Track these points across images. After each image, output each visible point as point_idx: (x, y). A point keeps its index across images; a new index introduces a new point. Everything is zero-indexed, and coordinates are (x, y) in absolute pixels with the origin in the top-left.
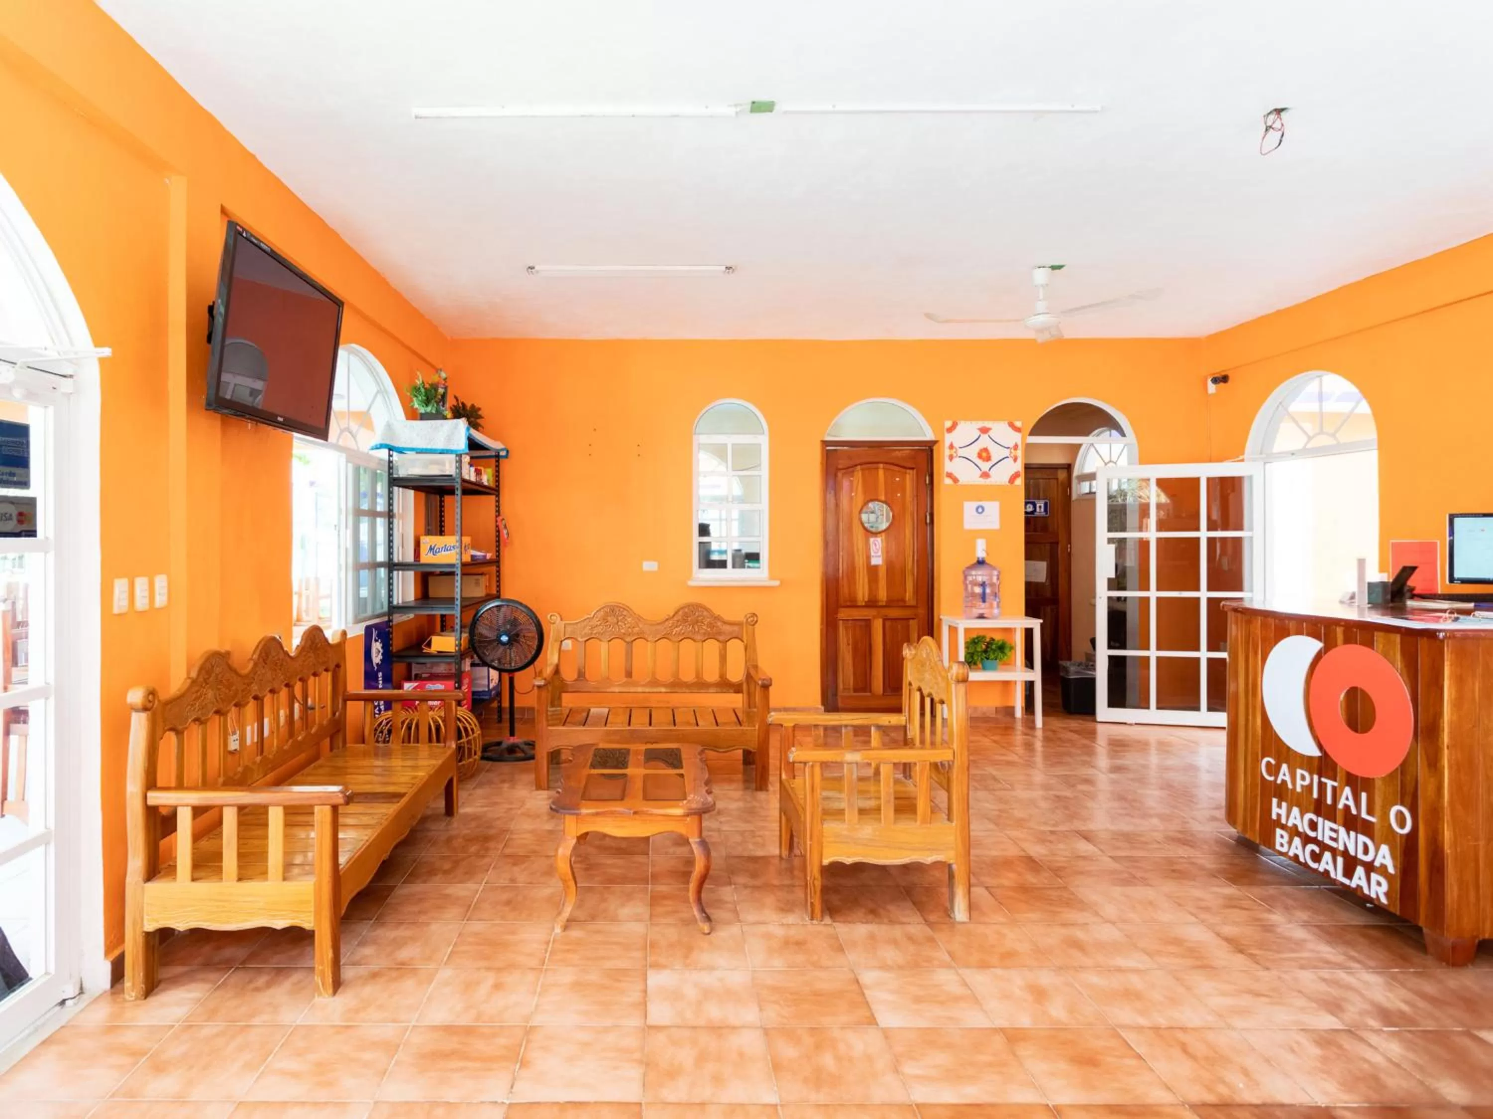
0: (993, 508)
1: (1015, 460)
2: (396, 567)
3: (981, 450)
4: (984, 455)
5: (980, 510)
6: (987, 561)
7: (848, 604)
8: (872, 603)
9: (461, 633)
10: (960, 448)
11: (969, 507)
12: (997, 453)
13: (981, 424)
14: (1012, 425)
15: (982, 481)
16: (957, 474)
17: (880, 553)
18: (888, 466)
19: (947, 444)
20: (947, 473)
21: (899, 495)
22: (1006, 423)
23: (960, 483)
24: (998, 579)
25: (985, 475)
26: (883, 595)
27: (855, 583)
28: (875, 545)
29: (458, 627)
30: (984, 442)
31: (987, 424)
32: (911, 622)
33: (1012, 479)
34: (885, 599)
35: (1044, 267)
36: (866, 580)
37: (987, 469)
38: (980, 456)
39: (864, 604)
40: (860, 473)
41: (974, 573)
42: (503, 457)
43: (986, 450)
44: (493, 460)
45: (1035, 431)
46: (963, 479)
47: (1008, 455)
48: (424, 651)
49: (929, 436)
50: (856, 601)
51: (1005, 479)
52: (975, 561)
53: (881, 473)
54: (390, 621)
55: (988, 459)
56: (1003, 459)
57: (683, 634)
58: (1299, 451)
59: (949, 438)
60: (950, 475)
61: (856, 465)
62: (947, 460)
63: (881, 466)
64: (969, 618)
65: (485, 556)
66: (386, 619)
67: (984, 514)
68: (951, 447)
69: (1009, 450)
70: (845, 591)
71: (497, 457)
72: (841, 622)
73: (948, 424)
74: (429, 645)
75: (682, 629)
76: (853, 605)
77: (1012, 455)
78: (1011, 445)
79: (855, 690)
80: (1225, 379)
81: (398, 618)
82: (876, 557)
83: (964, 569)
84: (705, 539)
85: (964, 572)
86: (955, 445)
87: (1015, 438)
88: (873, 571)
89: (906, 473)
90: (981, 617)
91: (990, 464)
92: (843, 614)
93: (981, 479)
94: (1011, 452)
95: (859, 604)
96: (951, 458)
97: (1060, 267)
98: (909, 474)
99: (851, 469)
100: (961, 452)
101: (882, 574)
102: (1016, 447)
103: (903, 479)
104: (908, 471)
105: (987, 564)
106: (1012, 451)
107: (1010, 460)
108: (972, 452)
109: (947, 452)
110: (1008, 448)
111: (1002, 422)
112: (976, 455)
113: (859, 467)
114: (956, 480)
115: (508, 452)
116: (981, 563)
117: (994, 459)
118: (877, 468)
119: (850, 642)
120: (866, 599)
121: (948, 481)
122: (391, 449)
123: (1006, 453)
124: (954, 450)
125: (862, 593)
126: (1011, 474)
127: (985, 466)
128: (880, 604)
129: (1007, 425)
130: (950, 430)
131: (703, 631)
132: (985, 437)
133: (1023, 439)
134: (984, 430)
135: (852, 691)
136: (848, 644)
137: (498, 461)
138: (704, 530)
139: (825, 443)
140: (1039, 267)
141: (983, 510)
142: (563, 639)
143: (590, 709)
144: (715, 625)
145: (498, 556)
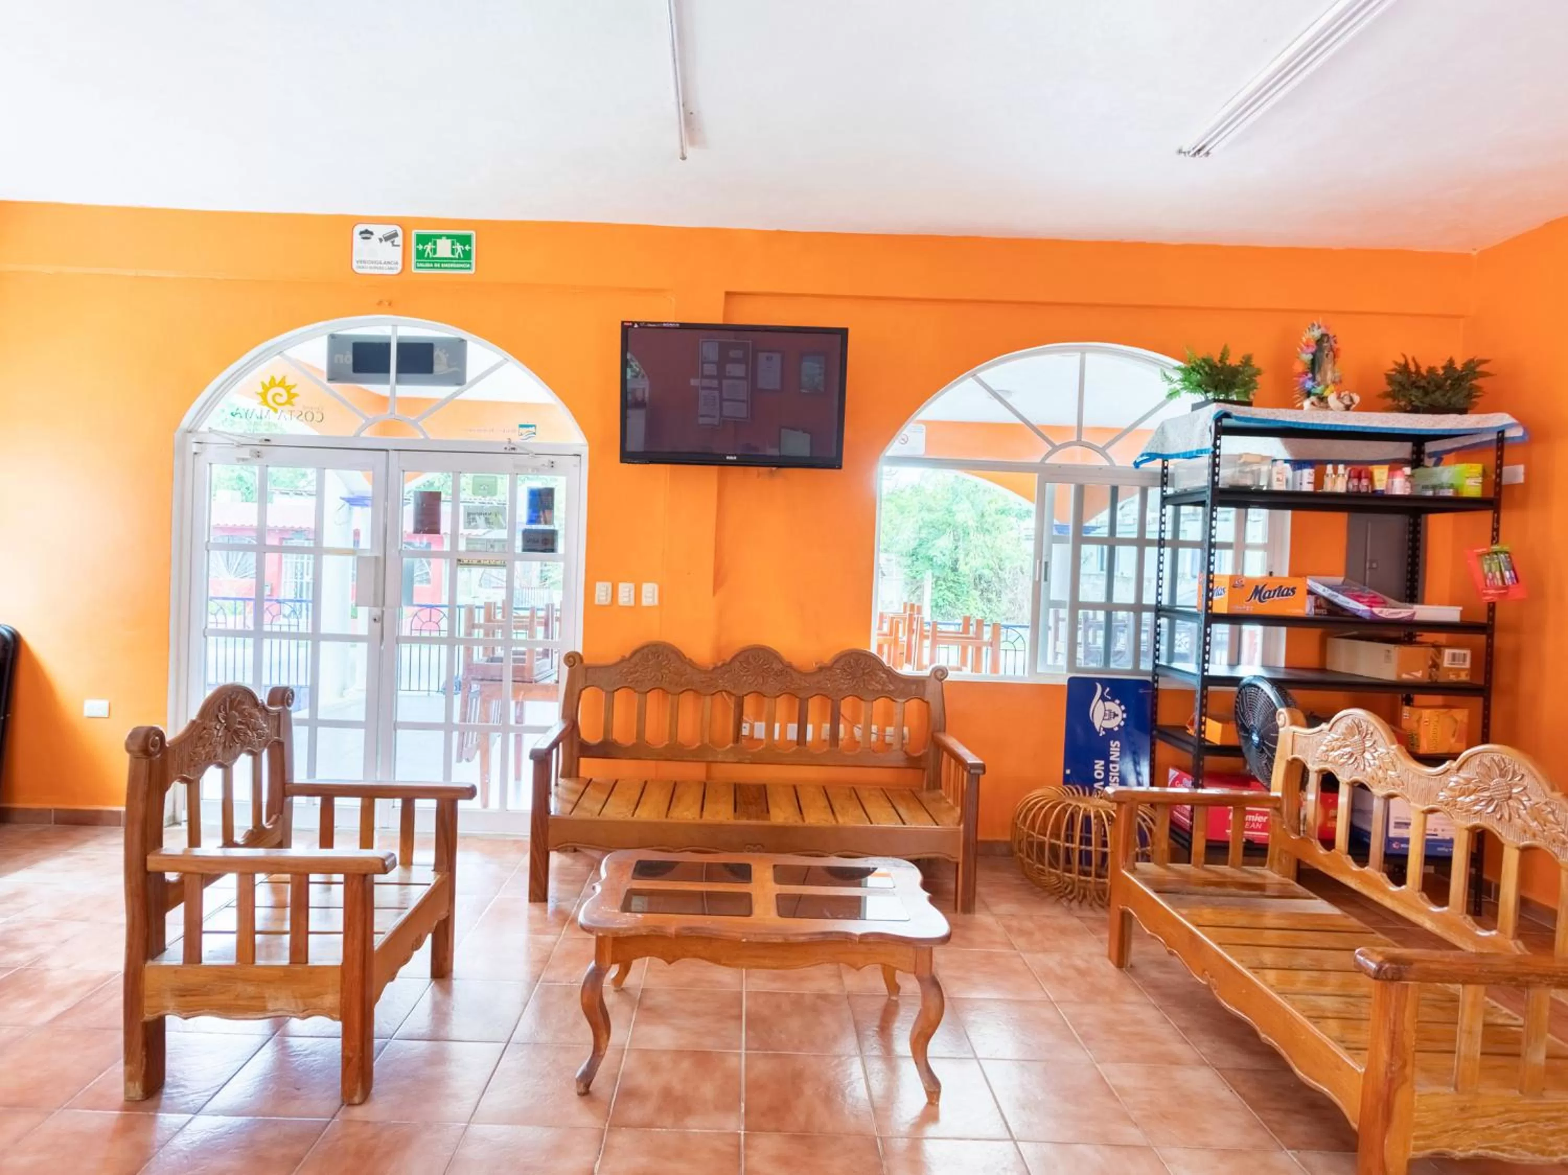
2: (1163, 613)
29: (1197, 705)
48: (1188, 731)
54: (1154, 681)
71: (1501, 438)
122: (1165, 458)
137: (1500, 449)
142: (1290, 757)
143: (1315, 899)
144: (1551, 817)
145: (1492, 618)
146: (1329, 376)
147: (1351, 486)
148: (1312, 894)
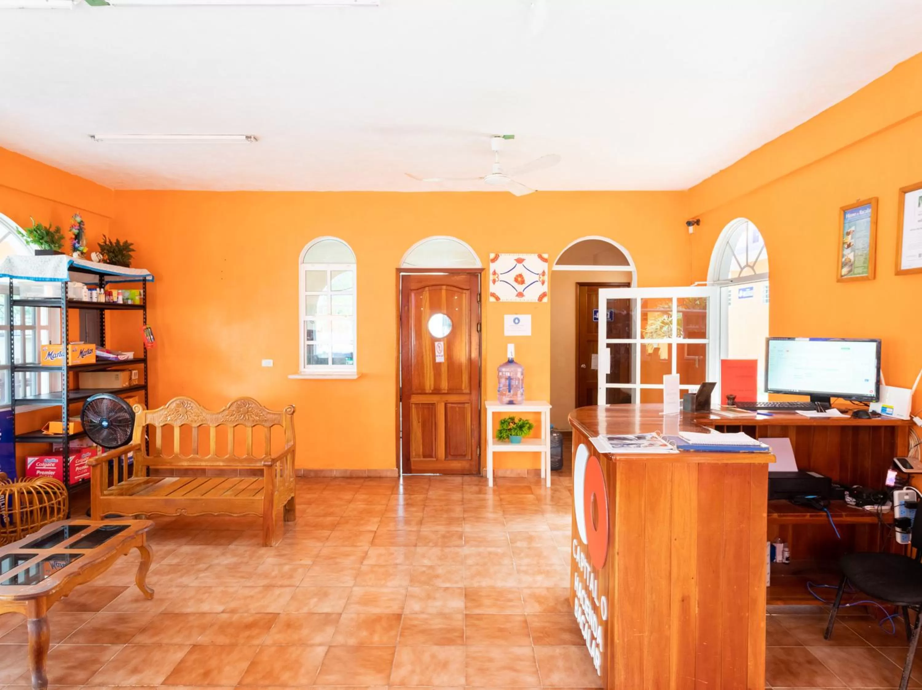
0: (526, 320)
1: (543, 283)
2: (16, 369)
3: (517, 276)
4: (519, 279)
5: (517, 321)
6: (515, 361)
7: (420, 391)
8: (437, 391)
9: (68, 420)
10: (501, 274)
11: (508, 319)
12: (529, 278)
13: (516, 256)
14: (540, 257)
15: (518, 300)
16: (498, 294)
17: (442, 353)
18: (449, 288)
19: (491, 271)
20: (491, 293)
21: (457, 309)
22: (536, 255)
23: (501, 301)
24: (522, 374)
25: (520, 295)
26: (444, 385)
27: (423, 377)
28: (439, 347)
29: (65, 415)
30: (520, 269)
31: (521, 256)
32: (466, 405)
33: (541, 298)
34: (446, 388)
35: (499, 137)
36: (432, 373)
37: (522, 291)
38: (516, 280)
39: (431, 392)
40: (428, 292)
41: (504, 369)
42: (149, 280)
43: (520, 275)
44: (141, 283)
45: (561, 262)
46: (503, 298)
47: (538, 280)
48: (44, 433)
49: (477, 264)
50: (424, 390)
51: (535, 299)
52: (507, 361)
53: (444, 292)
54: (13, 410)
55: (523, 282)
56: (534, 282)
57: (236, 421)
58: (735, 279)
59: (493, 267)
60: (493, 295)
61: (425, 287)
62: (491, 283)
63: (444, 287)
64: (502, 403)
65: (117, 358)
66: (10, 409)
67: (519, 324)
68: (495, 273)
69: (538, 275)
70: (415, 382)
71: (144, 280)
72: (413, 406)
73: (492, 256)
74: (47, 428)
75: (236, 417)
76: (424, 393)
77: (541, 279)
78: (540, 272)
79: (424, 456)
80: (698, 222)
81: (19, 410)
82: (440, 356)
83: (498, 366)
84: (310, 343)
85: (498, 370)
86: (497, 271)
87: (543, 266)
88: (437, 366)
89: (462, 293)
90: (511, 403)
91: (524, 286)
92: (415, 399)
93: (517, 298)
94: (540, 278)
95: (427, 392)
96: (494, 281)
97: (512, 137)
98: (466, 293)
99: (420, 290)
100: (502, 277)
101: (444, 370)
102: (544, 274)
103: (460, 299)
104: (465, 291)
105: (516, 363)
106: (541, 276)
107: (539, 284)
108: (510, 277)
109: (491, 277)
110: (538, 274)
111: (533, 255)
112: (513, 279)
113: (427, 289)
114: (498, 299)
115: (153, 277)
116: (511, 362)
117: (527, 283)
118: (441, 289)
119: (420, 420)
120: (432, 388)
121: (492, 299)
122: (11, 277)
123: (536, 278)
124: (497, 276)
125: (429, 383)
126: (540, 294)
127: (520, 288)
128: (443, 392)
129: (537, 257)
130: (493, 260)
131: (252, 419)
132: (519, 266)
133: (550, 267)
134: (520, 261)
135: (422, 456)
136: (419, 422)
137: (145, 284)
138: (310, 335)
139: (399, 270)
140: (495, 137)
141: (519, 320)
142: (144, 425)
143: (164, 479)
144: (261, 414)
145: (146, 356)
146: (84, 242)
147: (107, 299)
148: (161, 478)
